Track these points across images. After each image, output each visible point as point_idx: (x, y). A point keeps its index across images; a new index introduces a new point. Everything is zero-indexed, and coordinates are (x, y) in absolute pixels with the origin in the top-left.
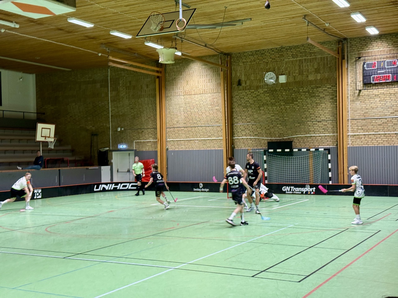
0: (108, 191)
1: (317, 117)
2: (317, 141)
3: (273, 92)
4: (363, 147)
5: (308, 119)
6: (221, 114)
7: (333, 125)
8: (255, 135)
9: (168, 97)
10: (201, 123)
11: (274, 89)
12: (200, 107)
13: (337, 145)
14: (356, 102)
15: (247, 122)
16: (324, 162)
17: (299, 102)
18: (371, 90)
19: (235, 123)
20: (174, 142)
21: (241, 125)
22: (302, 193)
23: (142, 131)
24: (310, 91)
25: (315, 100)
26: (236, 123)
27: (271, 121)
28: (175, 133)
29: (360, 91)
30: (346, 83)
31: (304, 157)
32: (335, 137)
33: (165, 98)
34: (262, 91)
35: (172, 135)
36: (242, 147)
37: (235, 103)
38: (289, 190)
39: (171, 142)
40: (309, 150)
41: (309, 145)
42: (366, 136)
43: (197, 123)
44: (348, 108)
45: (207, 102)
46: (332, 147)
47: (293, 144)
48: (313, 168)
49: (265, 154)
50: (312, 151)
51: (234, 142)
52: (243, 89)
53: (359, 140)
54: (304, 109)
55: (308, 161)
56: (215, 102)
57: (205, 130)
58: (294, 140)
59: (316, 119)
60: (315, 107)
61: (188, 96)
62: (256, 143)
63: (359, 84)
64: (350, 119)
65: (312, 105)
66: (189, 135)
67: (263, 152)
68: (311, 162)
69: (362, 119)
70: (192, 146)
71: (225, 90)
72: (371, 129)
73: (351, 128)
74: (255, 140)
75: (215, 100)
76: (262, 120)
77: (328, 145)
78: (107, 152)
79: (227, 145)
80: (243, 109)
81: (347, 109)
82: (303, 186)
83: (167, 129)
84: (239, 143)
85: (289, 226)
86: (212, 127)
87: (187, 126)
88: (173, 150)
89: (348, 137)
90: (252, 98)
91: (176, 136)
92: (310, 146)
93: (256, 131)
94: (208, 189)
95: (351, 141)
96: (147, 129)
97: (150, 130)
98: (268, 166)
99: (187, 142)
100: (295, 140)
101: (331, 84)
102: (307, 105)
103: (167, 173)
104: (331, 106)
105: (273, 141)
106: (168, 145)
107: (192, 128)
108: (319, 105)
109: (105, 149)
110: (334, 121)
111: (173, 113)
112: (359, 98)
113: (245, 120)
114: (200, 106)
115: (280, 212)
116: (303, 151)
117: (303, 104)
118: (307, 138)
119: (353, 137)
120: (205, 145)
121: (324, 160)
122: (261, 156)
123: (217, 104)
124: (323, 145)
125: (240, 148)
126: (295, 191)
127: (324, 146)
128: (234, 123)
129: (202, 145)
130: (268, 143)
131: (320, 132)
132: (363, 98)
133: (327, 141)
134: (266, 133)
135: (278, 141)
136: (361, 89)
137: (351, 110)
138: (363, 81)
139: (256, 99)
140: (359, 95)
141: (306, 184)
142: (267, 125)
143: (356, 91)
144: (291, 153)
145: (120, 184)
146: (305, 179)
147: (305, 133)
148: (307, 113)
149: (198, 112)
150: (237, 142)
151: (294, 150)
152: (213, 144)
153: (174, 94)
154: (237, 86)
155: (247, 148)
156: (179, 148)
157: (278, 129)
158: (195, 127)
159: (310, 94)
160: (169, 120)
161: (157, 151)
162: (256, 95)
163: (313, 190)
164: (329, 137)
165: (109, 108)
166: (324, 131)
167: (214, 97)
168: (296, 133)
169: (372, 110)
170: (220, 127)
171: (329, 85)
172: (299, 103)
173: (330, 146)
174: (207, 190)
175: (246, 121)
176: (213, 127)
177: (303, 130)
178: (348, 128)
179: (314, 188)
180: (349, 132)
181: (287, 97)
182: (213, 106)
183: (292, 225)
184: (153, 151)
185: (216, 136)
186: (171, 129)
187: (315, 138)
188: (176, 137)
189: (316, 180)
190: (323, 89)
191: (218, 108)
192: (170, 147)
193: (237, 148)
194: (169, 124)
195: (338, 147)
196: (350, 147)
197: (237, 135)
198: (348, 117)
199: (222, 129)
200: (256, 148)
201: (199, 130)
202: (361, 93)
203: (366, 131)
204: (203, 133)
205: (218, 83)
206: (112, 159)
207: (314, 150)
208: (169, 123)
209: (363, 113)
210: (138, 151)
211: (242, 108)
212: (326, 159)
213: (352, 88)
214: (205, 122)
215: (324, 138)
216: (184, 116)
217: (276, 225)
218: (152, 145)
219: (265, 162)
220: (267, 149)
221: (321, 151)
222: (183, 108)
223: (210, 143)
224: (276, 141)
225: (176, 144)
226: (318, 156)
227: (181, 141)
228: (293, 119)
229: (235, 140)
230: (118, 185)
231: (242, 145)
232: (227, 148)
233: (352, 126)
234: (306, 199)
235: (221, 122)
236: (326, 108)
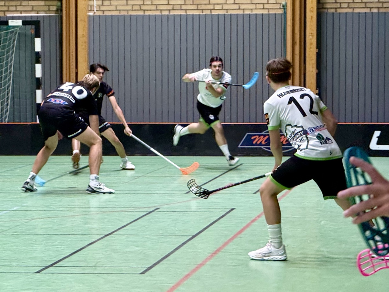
4: (130, 16)
13: (59, 10)
16: (23, 61)
46: (44, 16)
77: (32, 11)
121: (23, 54)
124: (19, 8)
127: (21, 12)
173: (38, 12)
195: (62, 17)
196: (94, 16)
212: (29, 53)
221: (14, 27)
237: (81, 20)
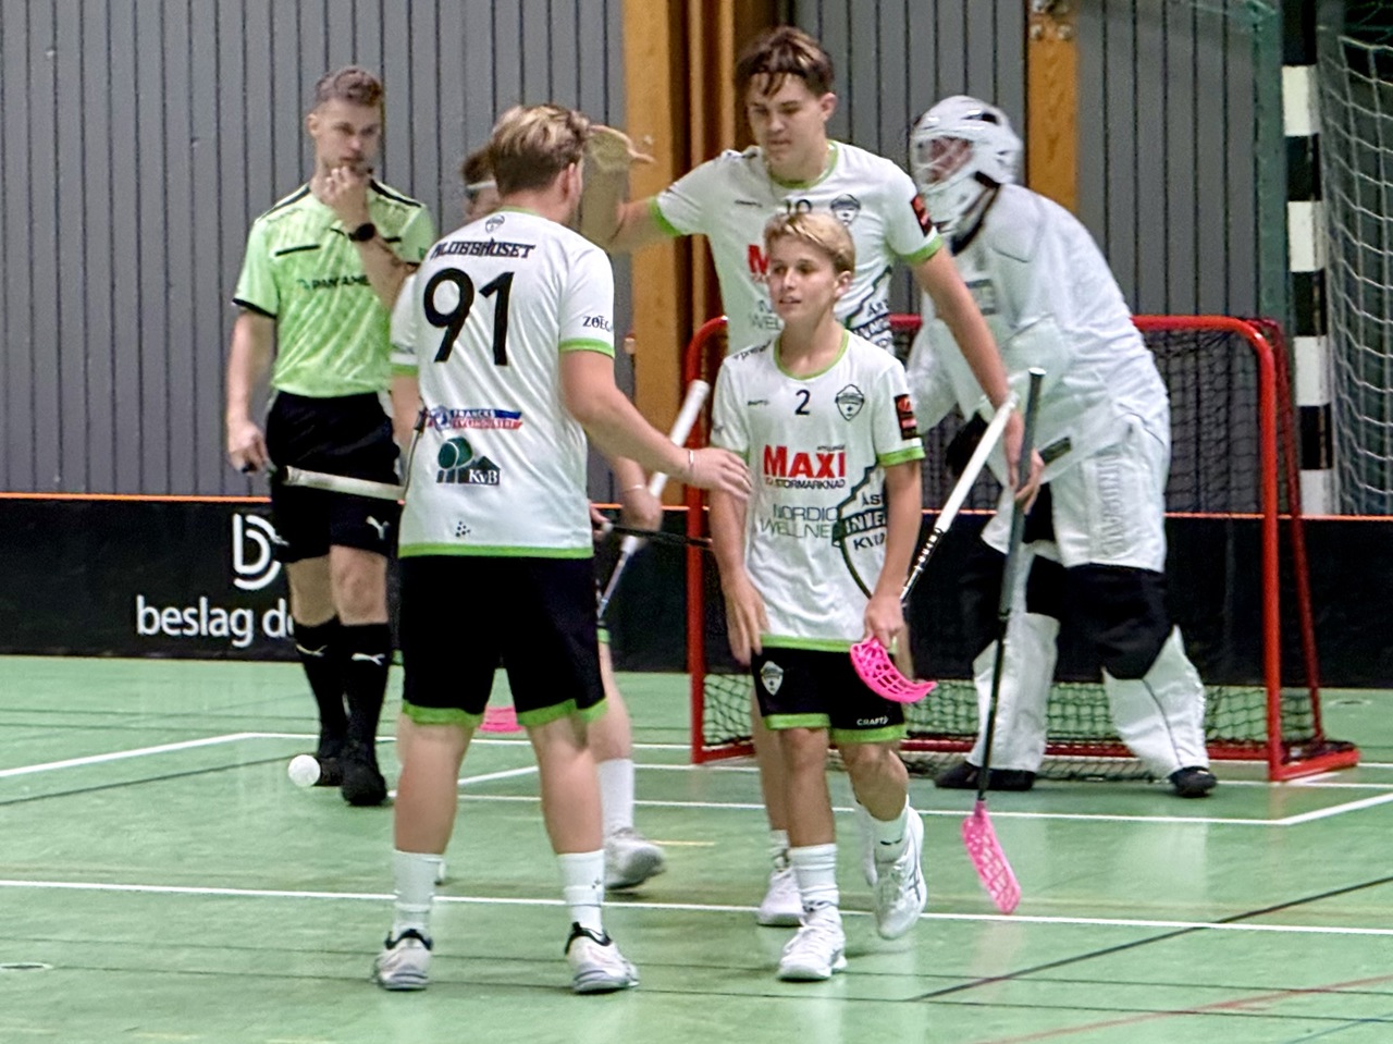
67: (1271, 4)
219: (1302, 171)
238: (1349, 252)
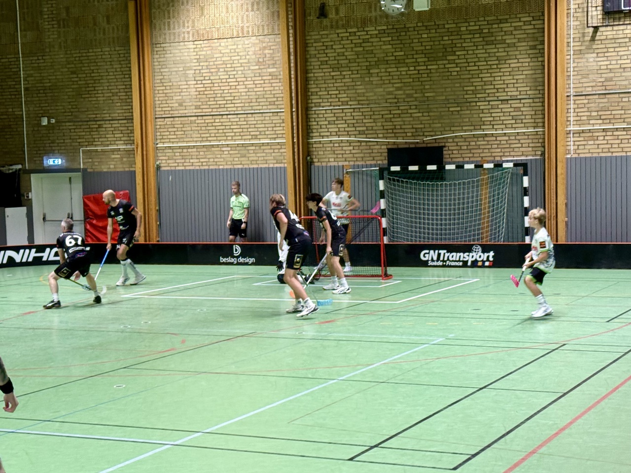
0: (22, 264)
1: (500, 90)
2: (498, 144)
3: (400, 32)
4: (601, 157)
5: (478, 96)
6: (280, 84)
7: (534, 108)
8: (359, 134)
9: (158, 46)
10: (236, 105)
11: (403, 26)
12: (233, 69)
13: (543, 154)
14: (586, 56)
15: (340, 103)
16: (515, 194)
17: (458, 55)
18: (621, 27)
19: (313, 105)
20: (175, 151)
21: (326, 110)
22: (465, 264)
23: (100, 126)
24: (485, 31)
25: (496, 50)
26: (315, 106)
27: (396, 100)
28: (175, 129)
29: (596, 28)
30: (566, 12)
31: (469, 183)
32: (539, 137)
33: (150, 47)
34: (376, 30)
35: (168, 133)
36: (329, 161)
37: (313, 60)
38: (435, 258)
39: (167, 151)
40: (482, 166)
41: (481, 155)
42: (609, 133)
43: (226, 106)
44: (569, 70)
45: (248, 57)
46: (531, 160)
47: (444, 152)
48: (489, 207)
49: (382, 178)
50: (488, 169)
51: (311, 149)
52: (332, 27)
53: (592, 142)
54: (471, 72)
55: (477, 191)
56: (268, 56)
57: (245, 123)
58: (447, 144)
59: (497, 94)
60: (495, 66)
61: (205, 42)
62: (361, 153)
63: (595, 13)
64: (572, 93)
65: (489, 63)
66: (208, 135)
67: (377, 172)
68: (485, 193)
69: (599, 94)
70: (216, 160)
71: (290, 28)
72: (618, 116)
73: (575, 114)
74: (359, 144)
75: (267, 51)
76: (375, 98)
77: (523, 155)
78: (19, 174)
79: (296, 157)
80: (333, 74)
81: (567, 72)
82: (468, 249)
83: (158, 120)
84: (322, 153)
85: (433, 340)
86: (260, 115)
87: (204, 114)
88: (173, 168)
89: (569, 136)
90: (352, 48)
91: (178, 136)
92: (482, 157)
93: (361, 125)
94: (252, 258)
95: (574, 145)
96: (109, 120)
97: (116, 122)
98: (388, 203)
99: (205, 150)
100: (450, 145)
101: (531, 15)
102: (477, 64)
103: (158, 223)
104: (531, 64)
105: (400, 146)
106: (161, 158)
107: (214, 117)
108: (504, 62)
109: (11, 167)
110: (537, 100)
111: (171, 84)
112: (594, 47)
113: (337, 100)
114: (233, 65)
115: (416, 310)
116: (468, 170)
117: (469, 61)
118: (476, 139)
119: (578, 135)
120: (245, 156)
121: (515, 189)
122: (373, 180)
123: (272, 62)
124: (512, 154)
125: (324, 164)
126: (448, 259)
127: (514, 156)
128: (310, 105)
129: (238, 158)
130: (388, 153)
131: (506, 124)
132: (603, 46)
133: (520, 145)
134: (385, 127)
135: (412, 146)
136: (599, 25)
137: (576, 73)
138: (603, 6)
139: (361, 49)
140: (593, 39)
141: (473, 245)
142: (385, 109)
143: (587, 30)
144: (440, 175)
145: (48, 250)
146: (470, 231)
147: (473, 128)
148: (477, 82)
149: (228, 80)
150: (317, 149)
151: (448, 167)
152: (264, 155)
153: (172, 37)
154: (318, 18)
155: (341, 164)
156: (185, 164)
157: (411, 119)
158: (222, 115)
159: (483, 37)
160: (160, 99)
161: (135, 171)
162: (361, 41)
163: (488, 257)
164: (526, 137)
165: (20, 71)
166: (513, 121)
167: (264, 45)
168: (451, 127)
169: (623, 74)
170: (279, 114)
171: (527, 15)
172: (459, 59)
173: (527, 156)
174: (252, 260)
175: (339, 101)
176: (264, 115)
177: (467, 120)
178: (569, 115)
179: (492, 254)
180: (570, 125)
181: (432, 43)
182: (262, 67)
183: (441, 339)
184: (125, 172)
185: (269, 136)
186: (166, 119)
187: (494, 139)
188: (177, 140)
189: (495, 234)
190: (514, 24)
191: (274, 70)
192: (164, 161)
193: (319, 164)
194: (160, 109)
195: (545, 159)
196: (571, 158)
197: (318, 134)
198: (569, 90)
199: (283, 120)
200: (360, 163)
201: (230, 124)
202: (598, 34)
203: (608, 121)
204: (241, 130)
205: (273, 13)
206: (31, 191)
207: (491, 166)
208: (161, 106)
209: (603, 80)
210: (90, 172)
211: (329, 70)
212: (519, 187)
213: (578, 23)
214: (244, 103)
215: (513, 138)
216: (195, 90)
217: (404, 338)
218: (122, 158)
219: (382, 195)
220: (386, 166)
221: (508, 168)
222: (193, 72)
223: (256, 153)
224: (407, 146)
225: (178, 154)
226: (501, 179)
227: (189, 147)
228: (446, 96)
229: (312, 144)
230: (43, 251)
231: (330, 156)
232: (296, 165)
233: (577, 110)
234: (473, 278)
235: (281, 103)
236: (520, 69)
237: (560, 162)
238: (389, 206)
